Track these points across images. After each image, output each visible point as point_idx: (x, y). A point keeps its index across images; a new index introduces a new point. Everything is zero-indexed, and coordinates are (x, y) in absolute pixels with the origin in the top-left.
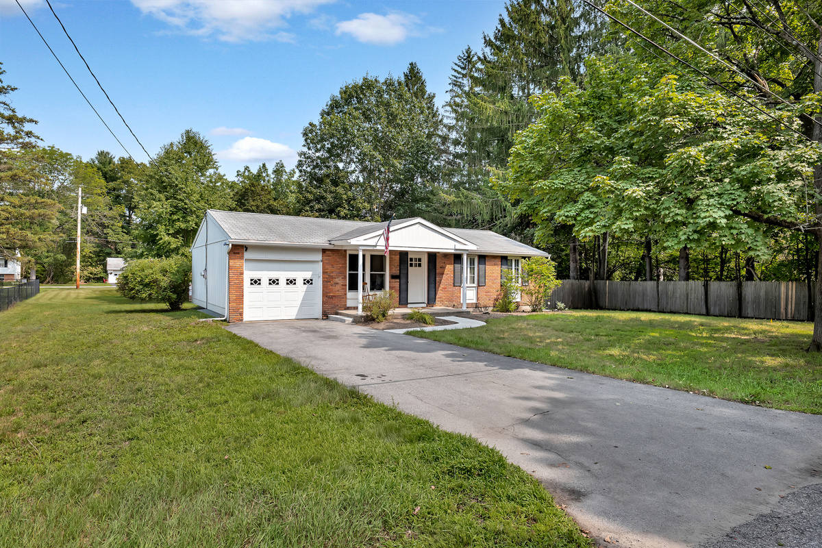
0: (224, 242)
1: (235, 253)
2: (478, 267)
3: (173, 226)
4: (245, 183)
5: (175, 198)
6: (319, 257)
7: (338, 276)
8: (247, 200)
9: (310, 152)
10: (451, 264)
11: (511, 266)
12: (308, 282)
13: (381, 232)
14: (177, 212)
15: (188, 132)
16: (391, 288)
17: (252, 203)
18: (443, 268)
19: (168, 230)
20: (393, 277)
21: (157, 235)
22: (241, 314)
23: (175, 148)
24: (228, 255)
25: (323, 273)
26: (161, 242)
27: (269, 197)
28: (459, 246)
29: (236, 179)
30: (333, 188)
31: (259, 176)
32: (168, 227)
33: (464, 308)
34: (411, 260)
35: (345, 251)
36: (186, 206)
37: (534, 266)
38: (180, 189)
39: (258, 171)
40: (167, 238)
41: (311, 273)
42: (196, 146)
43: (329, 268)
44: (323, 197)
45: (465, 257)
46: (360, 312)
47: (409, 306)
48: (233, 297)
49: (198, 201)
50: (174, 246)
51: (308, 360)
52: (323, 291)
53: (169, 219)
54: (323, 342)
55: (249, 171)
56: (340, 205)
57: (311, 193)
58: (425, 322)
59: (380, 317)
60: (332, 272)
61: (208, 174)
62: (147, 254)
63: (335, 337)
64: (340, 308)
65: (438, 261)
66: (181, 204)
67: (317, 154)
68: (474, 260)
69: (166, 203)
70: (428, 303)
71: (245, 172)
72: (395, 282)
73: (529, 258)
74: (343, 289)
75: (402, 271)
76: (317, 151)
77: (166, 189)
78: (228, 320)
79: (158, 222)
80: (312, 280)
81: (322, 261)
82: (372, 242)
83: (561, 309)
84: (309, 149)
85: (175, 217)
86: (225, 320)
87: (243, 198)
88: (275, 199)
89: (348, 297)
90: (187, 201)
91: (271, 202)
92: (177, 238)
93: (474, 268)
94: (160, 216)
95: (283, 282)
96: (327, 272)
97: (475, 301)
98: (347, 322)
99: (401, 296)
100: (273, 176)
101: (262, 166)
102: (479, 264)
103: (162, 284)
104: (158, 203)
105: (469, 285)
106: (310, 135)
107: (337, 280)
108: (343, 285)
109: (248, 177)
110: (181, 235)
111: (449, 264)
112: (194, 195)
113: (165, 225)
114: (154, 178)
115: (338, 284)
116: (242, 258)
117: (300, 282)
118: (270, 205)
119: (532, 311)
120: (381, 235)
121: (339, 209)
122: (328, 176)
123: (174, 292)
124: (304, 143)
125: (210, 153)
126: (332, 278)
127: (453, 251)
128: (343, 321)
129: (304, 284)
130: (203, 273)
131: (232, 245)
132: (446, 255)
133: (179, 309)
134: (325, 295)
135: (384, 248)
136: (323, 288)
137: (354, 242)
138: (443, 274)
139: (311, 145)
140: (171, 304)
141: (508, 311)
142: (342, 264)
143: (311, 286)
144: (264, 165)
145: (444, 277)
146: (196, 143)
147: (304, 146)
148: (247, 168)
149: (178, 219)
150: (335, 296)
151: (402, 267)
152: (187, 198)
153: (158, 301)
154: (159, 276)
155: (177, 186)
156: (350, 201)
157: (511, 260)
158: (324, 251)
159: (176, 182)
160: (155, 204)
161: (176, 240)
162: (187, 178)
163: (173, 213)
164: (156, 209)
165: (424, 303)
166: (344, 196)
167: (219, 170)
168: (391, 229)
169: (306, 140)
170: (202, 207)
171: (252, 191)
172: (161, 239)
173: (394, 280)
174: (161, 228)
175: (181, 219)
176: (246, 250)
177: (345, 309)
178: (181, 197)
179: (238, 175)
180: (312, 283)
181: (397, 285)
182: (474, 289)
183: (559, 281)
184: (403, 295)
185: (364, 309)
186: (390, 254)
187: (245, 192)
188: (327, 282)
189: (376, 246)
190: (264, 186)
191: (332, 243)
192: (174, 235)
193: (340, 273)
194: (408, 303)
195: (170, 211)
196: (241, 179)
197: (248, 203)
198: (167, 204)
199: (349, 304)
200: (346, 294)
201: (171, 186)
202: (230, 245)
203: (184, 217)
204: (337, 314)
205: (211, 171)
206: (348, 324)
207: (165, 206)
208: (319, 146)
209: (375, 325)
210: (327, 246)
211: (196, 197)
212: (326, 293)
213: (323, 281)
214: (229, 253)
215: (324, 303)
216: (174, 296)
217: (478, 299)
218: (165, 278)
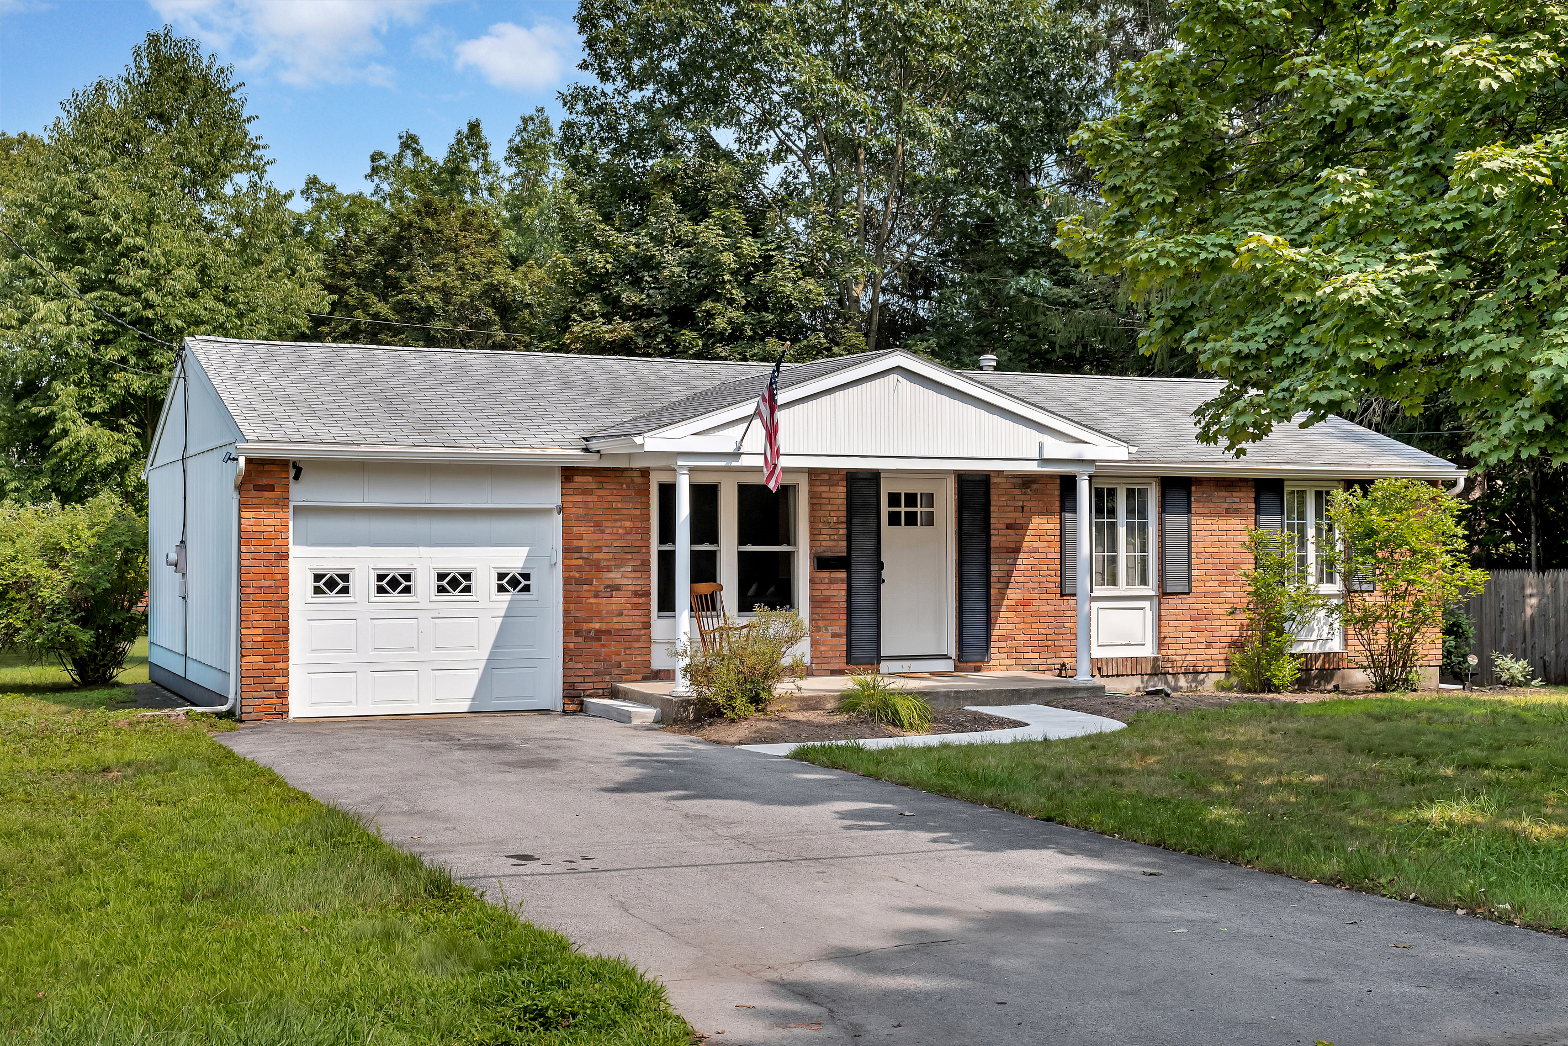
0: (223, 452)
1: (258, 488)
2: (1161, 522)
3: (103, 388)
4: (401, 199)
5: (113, 286)
6: (551, 495)
7: (620, 563)
8: (408, 266)
9: (609, 88)
10: (1049, 513)
11: (1302, 515)
12: (514, 582)
13: (748, 408)
14: (117, 334)
15: (154, 40)
16: (815, 602)
17: (428, 281)
18: (1018, 528)
19: (90, 401)
20: (822, 563)
21: (50, 420)
22: (282, 693)
23: (113, 100)
24: (235, 495)
25: (567, 550)
26: (64, 443)
27: (489, 253)
28: (1056, 449)
29: (367, 188)
30: (686, 228)
31: (455, 171)
32: (88, 391)
33: (1083, 677)
34: (894, 499)
35: (645, 473)
36: (150, 314)
37: (1375, 518)
38: (128, 252)
39: (452, 152)
40: (83, 431)
41: (524, 551)
42: (183, 90)
43: (587, 536)
44: (649, 263)
45: (1083, 488)
46: (682, 688)
47: (885, 666)
48: (255, 634)
49: (193, 295)
50: (106, 458)
51: (414, 826)
52: (566, 612)
53: (92, 362)
54: (497, 777)
55: (417, 153)
56: (709, 292)
57: (604, 247)
58: (896, 722)
59: (740, 702)
60: (598, 549)
61: (228, 190)
62: (17, 490)
63: (549, 764)
64: (628, 675)
65: (997, 501)
66: (131, 306)
67: (635, 96)
68: (1143, 493)
69: (81, 304)
70: (961, 658)
71: (399, 159)
72: (832, 581)
73: (1365, 484)
74: (636, 606)
75: (857, 542)
76: (635, 82)
77: (82, 251)
78: (238, 712)
79: (56, 373)
80: (526, 576)
81: (561, 509)
82: (724, 442)
83: (1512, 683)
84: (604, 76)
85: (111, 354)
86: (230, 714)
87: (392, 261)
88: (516, 262)
89: (655, 635)
90: (151, 295)
91: (500, 274)
92: (118, 429)
93: (1143, 528)
94: (59, 349)
95: (424, 583)
96: (578, 550)
97: (1148, 651)
98: (636, 722)
99: (855, 632)
100: (507, 171)
101: (465, 130)
102: (1163, 509)
103: (45, 593)
104: (52, 305)
105: (1122, 588)
106: (607, 24)
107: (614, 576)
108: (636, 594)
109: (415, 179)
110: (134, 418)
111: (1041, 513)
112: (178, 272)
113: (78, 384)
114: (39, 211)
115: (617, 588)
116: (283, 503)
117: (484, 582)
118: (494, 287)
119: (1378, 690)
120: (749, 419)
121: (708, 305)
122: (667, 179)
123: (84, 623)
124: (585, 55)
125: (234, 116)
126: (598, 568)
127: (1033, 467)
128: (624, 718)
129: (501, 589)
130: (173, 557)
131: (249, 461)
132: (1026, 481)
133: (107, 682)
134: (571, 628)
135: (759, 461)
136: (566, 602)
137: (655, 442)
138: (1017, 550)
139: (611, 63)
140: (80, 665)
141: (1268, 686)
142: (633, 518)
143: (524, 596)
144: (474, 128)
145: (1023, 560)
146: (183, 82)
147: (584, 66)
148: (409, 143)
149: (123, 360)
150: (608, 632)
151: (857, 528)
152: (154, 283)
153: (33, 656)
154: (36, 568)
155: (117, 239)
156: (749, 276)
157: (1302, 494)
158: (568, 473)
159: (115, 229)
160: (42, 307)
161: (117, 436)
162: (152, 210)
163: (105, 340)
164: (47, 326)
165: (945, 657)
166: (727, 258)
167: (267, 177)
168: (782, 398)
169: (591, 44)
170: (205, 315)
171: (427, 231)
172: (65, 432)
173: (825, 575)
174: (65, 393)
175: (132, 360)
176: (296, 477)
177: (646, 678)
178: (131, 281)
179: (375, 171)
180: (526, 589)
181: (839, 592)
182: (1146, 604)
183: (1480, 575)
184: (863, 628)
185: (697, 673)
186: (812, 483)
187: (399, 238)
188: (580, 582)
189: (737, 455)
190: (473, 213)
191: (594, 445)
192: (110, 419)
193: (627, 550)
194: (879, 659)
195: (95, 331)
196: (386, 187)
197: (411, 280)
198: (83, 306)
199: (659, 661)
200: (647, 626)
201: (96, 241)
202: (242, 460)
203: (142, 354)
204: (614, 694)
205: (242, 180)
206: (636, 728)
207: (76, 316)
208: (637, 65)
209: (720, 731)
210: (573, 455)
211: (186, 277)
212: (577, 619)
213: (567, 581)
214: (240, 488)
215: (568, 655)
216: (86, 636)
217: (1161, 642)
218: (56, 575)
